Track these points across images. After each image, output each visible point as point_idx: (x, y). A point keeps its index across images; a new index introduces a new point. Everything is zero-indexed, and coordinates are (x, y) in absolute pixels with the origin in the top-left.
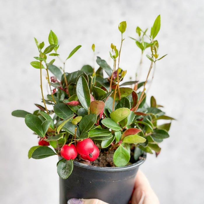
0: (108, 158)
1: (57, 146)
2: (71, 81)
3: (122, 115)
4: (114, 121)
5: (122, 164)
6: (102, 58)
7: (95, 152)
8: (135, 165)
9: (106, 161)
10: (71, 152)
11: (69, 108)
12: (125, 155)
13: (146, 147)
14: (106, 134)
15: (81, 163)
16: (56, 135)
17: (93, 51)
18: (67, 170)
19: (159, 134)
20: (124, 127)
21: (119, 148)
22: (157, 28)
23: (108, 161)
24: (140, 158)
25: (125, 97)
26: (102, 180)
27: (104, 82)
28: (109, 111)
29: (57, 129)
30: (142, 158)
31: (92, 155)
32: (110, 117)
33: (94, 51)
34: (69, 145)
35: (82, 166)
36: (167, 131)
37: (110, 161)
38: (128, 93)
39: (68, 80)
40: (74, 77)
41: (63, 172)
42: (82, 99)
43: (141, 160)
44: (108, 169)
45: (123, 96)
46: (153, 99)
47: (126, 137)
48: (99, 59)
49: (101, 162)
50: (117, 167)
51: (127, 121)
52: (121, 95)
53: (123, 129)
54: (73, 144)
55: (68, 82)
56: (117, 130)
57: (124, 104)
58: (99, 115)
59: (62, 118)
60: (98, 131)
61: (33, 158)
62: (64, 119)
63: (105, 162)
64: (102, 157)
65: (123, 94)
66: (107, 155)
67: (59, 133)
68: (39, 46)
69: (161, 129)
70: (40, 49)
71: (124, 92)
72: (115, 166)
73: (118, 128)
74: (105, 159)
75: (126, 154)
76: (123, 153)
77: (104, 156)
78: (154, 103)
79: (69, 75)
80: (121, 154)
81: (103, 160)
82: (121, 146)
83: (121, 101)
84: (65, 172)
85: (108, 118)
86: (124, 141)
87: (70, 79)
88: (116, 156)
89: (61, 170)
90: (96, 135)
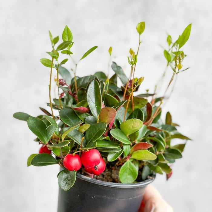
0: (114, 174)
1: (61, 154)
2: (81, 85)
3: (133, 127)
4: (123, 133)
5: (128, 181)
6: (118, 64)
7: (100, 165)
8: (142, 183)
9: (111, 177)
10: (75, 162)
11: (77, 116)
12: (132, 171)
13: (156, 165)
14: (113, 146)
15: (84, 176)
16: (60, 142)
17: (109, 55)
18: (69, 182)
19: (171, 154)
20: (134, 142)
21: (127, 164)
22: (186, 38)
23: (113, 178)
24: (149, 177)
25: (139, 108)
26: (105, 196)
27: (118, 90)
28: (120, 122)
29: (61, 136)
30: (151, 178)
31: (97, 168)
32: (119, 128)
33: (111, 55)
34: (74, 154)
35: (85, 179)
36: (180, 152)
37: (116, 177)
38: (142, 104)
39: (78, 85)
40: (85, 82)
41: (64, 183)
42: (92, 105)
43: (150, 179)
44: (113, 184)
45: (137, 107)
46: (168, 115)
47: (135, 152)
48: (114, 64)
49: (106, 178)
50: (122, 184)
51: (138, 135)
52: (134, 105)
53: (132, 143)
54: (78, 153)
56: (126, 143)
57: (137, 116)
58: (109, 124)
59: (68, 125)
60: (106, 143)
61: (33, 164)
62: (69, 126)
63: (109, 179)
64: (107, 172)
65: (136, 105)
66: (113, 171)
67: (63, 141)
68: (53, 40)
69: (174, 148)
70: (53, 44)
71: (138, 103)
72: (120, 182)
73: (127, 142)
74: (110, 175)
75: (134, 171)
76: (131, 169)
77: (109, 172)
78: (169, 119)
79: (80, 79)
80: (128, 169)
81: (107, 176)
82: (129, 161)
83: (134, 112)
84: (66, 183)
85: (118, 129)
86: (132, 156)
87: (81, 83)
88: (123, 171)
89: (62, 181)
90: (103, 146)
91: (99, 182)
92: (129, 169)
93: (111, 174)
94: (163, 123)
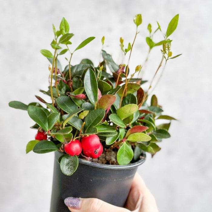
0: (108, 156)
2: (75, 73)
3: (130, 112)
4: (119, 117)
5: (125, 162)
6: (108, 52)
7: (100, 149)
8: (137, 164)
9: (106, 159)
10: (76, 147)
11: (73, 102)
12: (128, 153)
13: (148, 146)
14: (111, 130)
16: (61, 129)
18: (71, 167)
19: (159, 134)
20: (128, 125)
21: (123, 146)
23: (107, 159)
24: (141, 157)
25: (132, 93)
26: (104, 178)
27: (109, 77)
28: (115, 107)
29: (63, 123)
30: (143, 157)
31: (97, 152)
32: (116, 113)
33: (103, 44)
34: (74, 140)
35: (85, 163)
38: (134, 89)
39: (72, 73)
40: (79, 70)
41: (66, 169)
42: (89, 93)
43: (142, 159)
45: (129, 92)
47: (131, 135)
48: (104, 53)
49: (101, 160)
50: (120, 166)
51: (133, 119)
52: (127, 91)
53: (126, 126)
54: (77, 139)
55: (72, 74)
56: (123, 127)
57: (130, 100)
59: (66, 112)
60: (104, 128)
61: (35, 152)
62: (68, 113)
63: (104, 161)
64: (102, 155)
65: (129, 91)
66: (107, 153)
67: (64, 127)
71: (131, 88)
72: (118, 164)
74: (104, 157)
75: (129, 152)
76: (127, 151)
77: (103, 154)
79: (73, 68)
80: (124, 151)
81: (102, 158)
82: (125, 143)
83: (127, 97)
84: (69, 168)
86: (128, 138)
87: (74, 71)
88: (120, 153)
89: (65, 166)
90: (103, 131)
91: (98, 165)
92: (126, 151)
93: (106, 156)
94: (148, 105)
